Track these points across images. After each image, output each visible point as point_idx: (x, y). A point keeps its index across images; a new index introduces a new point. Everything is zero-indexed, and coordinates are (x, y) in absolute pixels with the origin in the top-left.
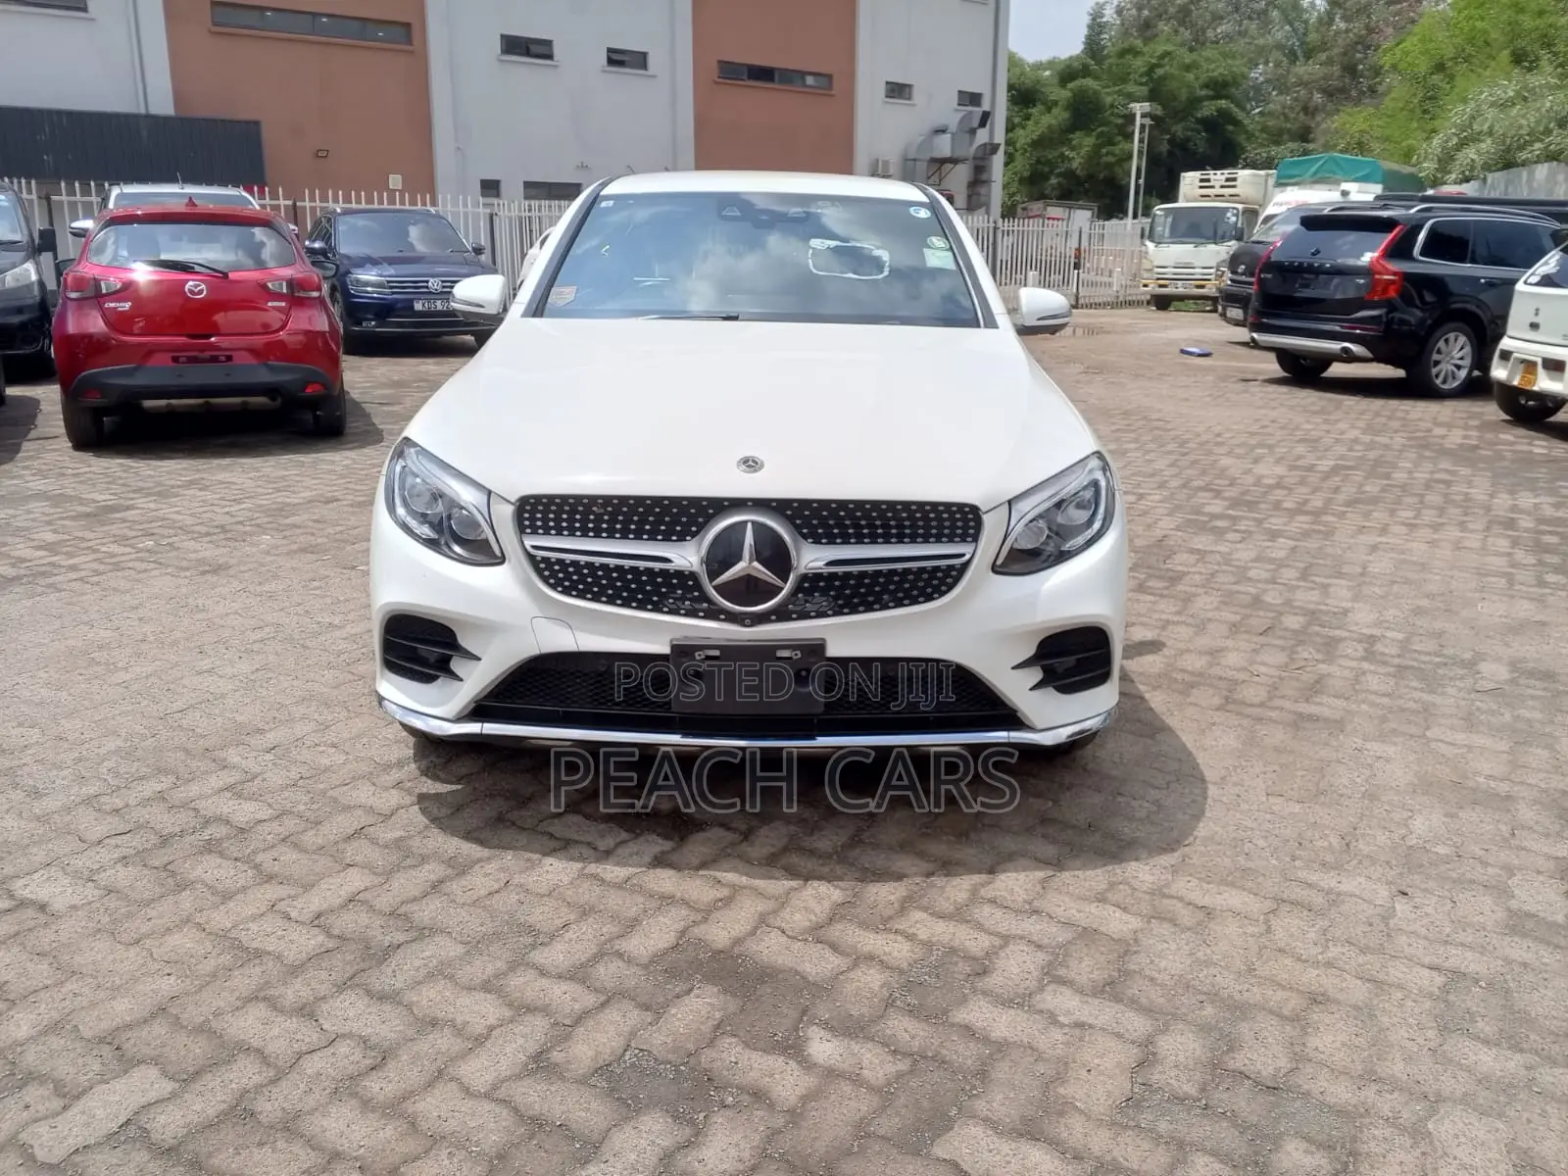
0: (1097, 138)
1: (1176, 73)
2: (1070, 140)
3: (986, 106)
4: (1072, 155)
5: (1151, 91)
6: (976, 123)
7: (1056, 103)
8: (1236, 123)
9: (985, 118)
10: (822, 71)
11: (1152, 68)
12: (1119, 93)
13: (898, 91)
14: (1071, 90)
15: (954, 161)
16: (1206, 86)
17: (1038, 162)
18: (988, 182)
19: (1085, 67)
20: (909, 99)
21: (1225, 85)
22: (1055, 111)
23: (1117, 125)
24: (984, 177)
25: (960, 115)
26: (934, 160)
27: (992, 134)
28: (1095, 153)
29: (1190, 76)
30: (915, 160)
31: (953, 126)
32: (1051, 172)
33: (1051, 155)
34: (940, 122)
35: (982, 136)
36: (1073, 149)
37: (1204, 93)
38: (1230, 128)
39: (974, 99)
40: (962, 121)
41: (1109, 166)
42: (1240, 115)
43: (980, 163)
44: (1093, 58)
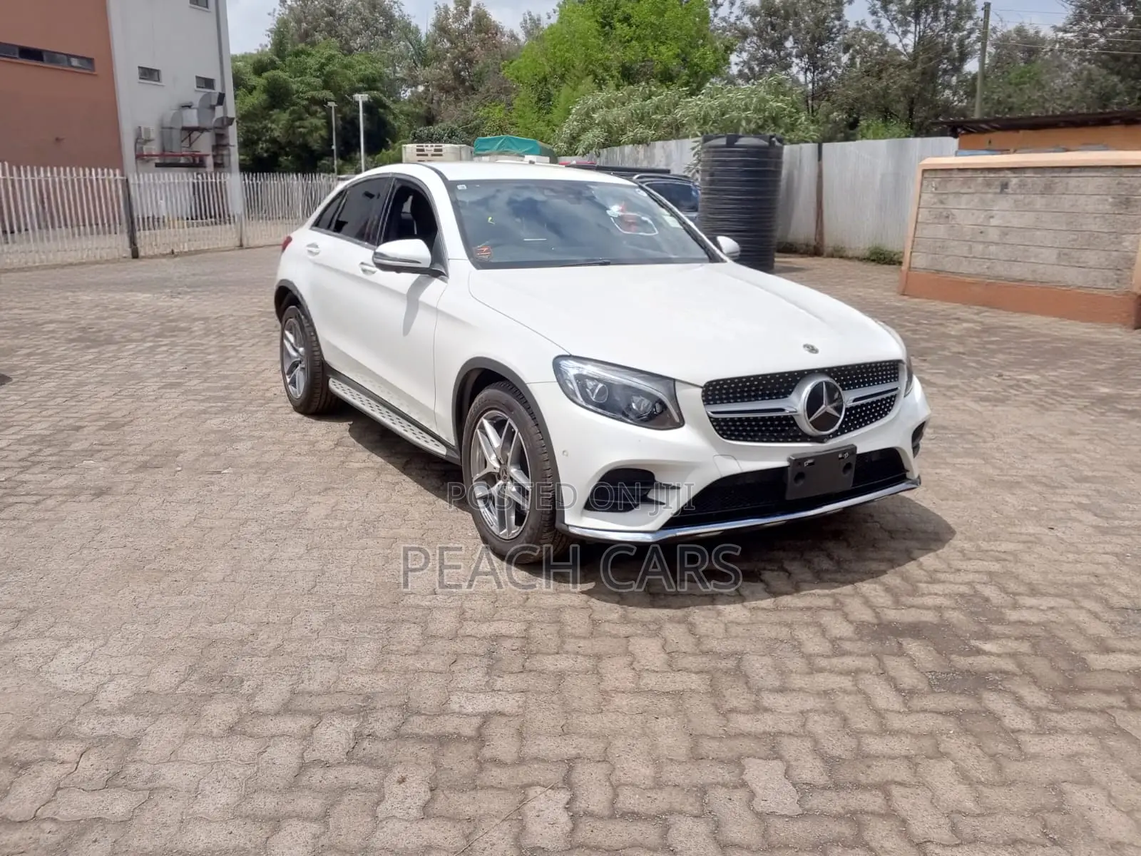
0: (290, 114)
1: (340, 70)
2: (271, 116)
3: (218, 89)
4: (274, 126)
5: (324, 81)
6: (214, 102)
7: (254, 88)
8: (385, 107)
9: (221, 99)
10: (85, 55)
11: (322, 66)
12: (302, 82)
13: (149, 74)
14: (267, 79)
15: (201, 130)
16: (361, 81)
17: (248, 131)
18: (226, 146)
19: (273, 62)
20: (159, 80)
21: (374, 80)
22: (255, 93)
23: (303, 106)
24: (224, 142)
25: (200, 95)
26: (184, 129)
27: (225, 110)
28: (290, 128)
29: (350, 73)
30: (171, 128)
31: (196, 103)
32: (259, 139)
33: (257, 126)
34: (186, 101)
35: (219, 112)
36: (273, 122)
37: (361, 85)
38: (381, 110)
39: (208, 83)
40: (202, 100)
41: (303, 135)
42: (388, 102)
43: (221, 132)
44: (278, 56)
